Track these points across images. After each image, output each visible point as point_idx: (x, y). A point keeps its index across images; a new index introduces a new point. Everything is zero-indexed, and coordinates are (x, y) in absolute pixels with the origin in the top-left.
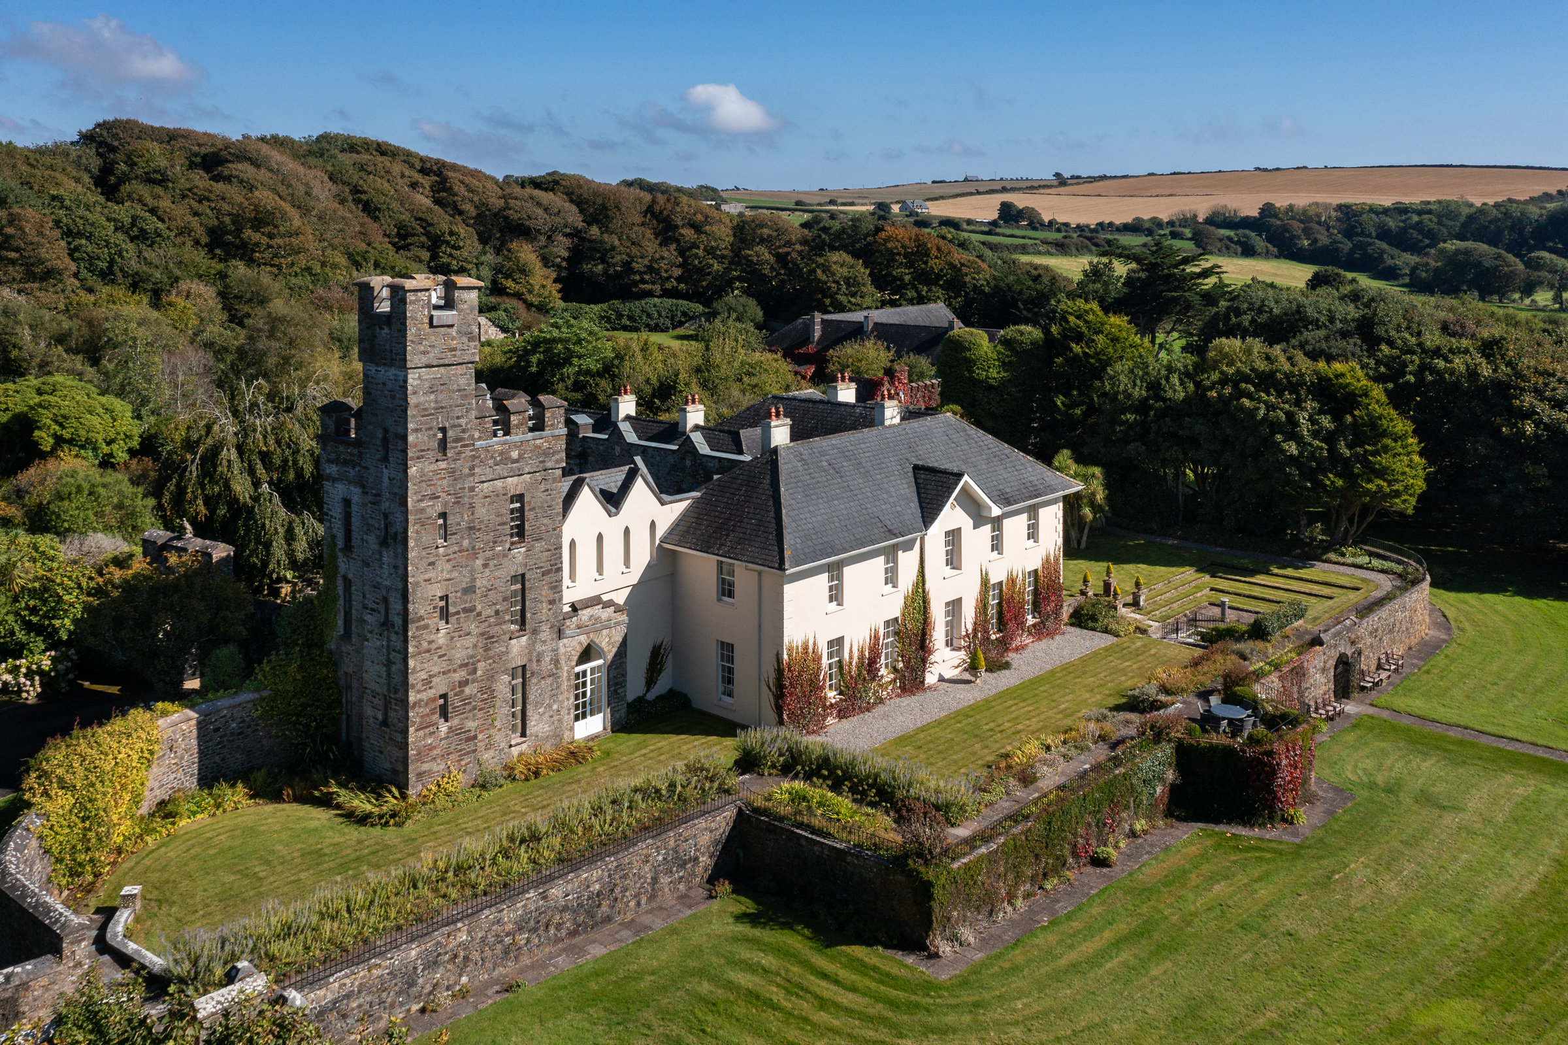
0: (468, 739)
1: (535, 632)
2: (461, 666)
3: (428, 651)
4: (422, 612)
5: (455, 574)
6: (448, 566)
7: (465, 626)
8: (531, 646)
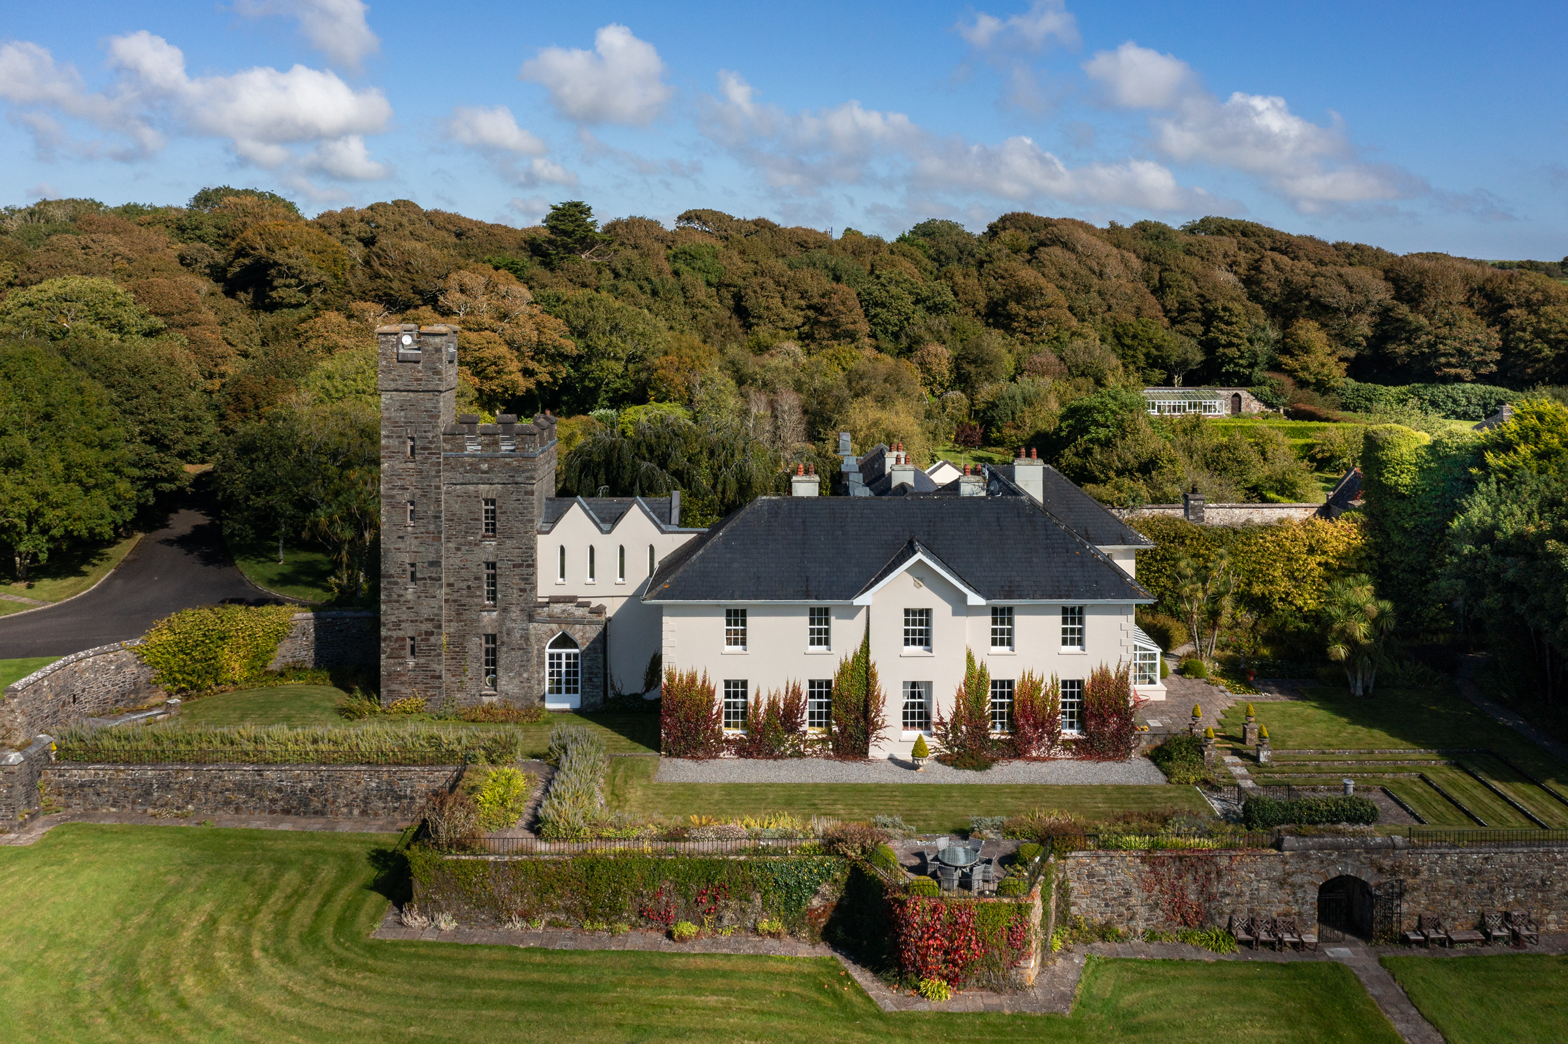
0: (433, 677)
1: (505, 610)
2: (427, 620)
3: (398, 601)
4: (392, 572)
5: (422, 549)
6: (415, 542)
7: (431, 590)
8: (501, 622)
